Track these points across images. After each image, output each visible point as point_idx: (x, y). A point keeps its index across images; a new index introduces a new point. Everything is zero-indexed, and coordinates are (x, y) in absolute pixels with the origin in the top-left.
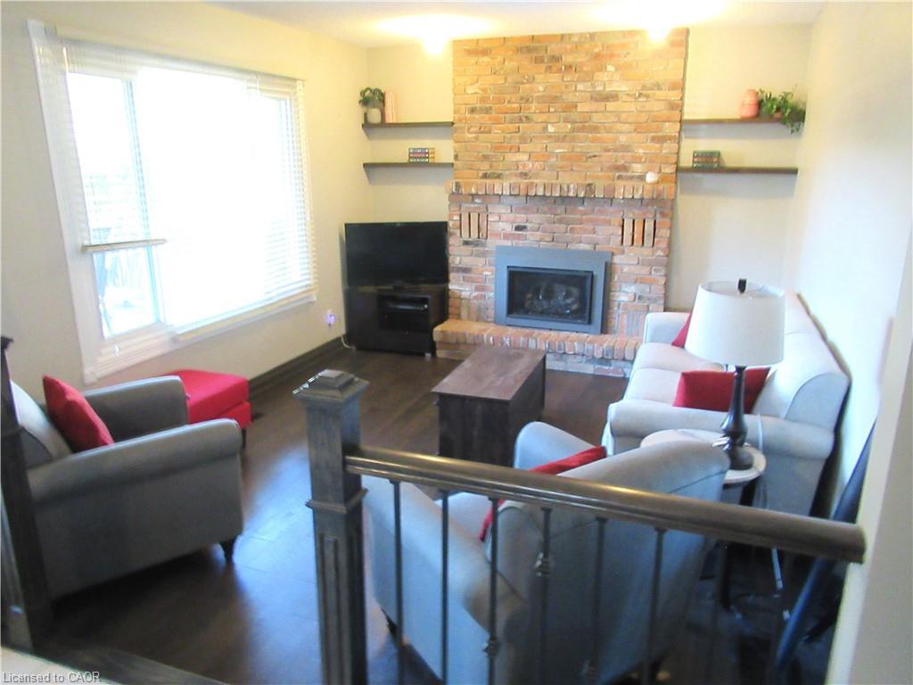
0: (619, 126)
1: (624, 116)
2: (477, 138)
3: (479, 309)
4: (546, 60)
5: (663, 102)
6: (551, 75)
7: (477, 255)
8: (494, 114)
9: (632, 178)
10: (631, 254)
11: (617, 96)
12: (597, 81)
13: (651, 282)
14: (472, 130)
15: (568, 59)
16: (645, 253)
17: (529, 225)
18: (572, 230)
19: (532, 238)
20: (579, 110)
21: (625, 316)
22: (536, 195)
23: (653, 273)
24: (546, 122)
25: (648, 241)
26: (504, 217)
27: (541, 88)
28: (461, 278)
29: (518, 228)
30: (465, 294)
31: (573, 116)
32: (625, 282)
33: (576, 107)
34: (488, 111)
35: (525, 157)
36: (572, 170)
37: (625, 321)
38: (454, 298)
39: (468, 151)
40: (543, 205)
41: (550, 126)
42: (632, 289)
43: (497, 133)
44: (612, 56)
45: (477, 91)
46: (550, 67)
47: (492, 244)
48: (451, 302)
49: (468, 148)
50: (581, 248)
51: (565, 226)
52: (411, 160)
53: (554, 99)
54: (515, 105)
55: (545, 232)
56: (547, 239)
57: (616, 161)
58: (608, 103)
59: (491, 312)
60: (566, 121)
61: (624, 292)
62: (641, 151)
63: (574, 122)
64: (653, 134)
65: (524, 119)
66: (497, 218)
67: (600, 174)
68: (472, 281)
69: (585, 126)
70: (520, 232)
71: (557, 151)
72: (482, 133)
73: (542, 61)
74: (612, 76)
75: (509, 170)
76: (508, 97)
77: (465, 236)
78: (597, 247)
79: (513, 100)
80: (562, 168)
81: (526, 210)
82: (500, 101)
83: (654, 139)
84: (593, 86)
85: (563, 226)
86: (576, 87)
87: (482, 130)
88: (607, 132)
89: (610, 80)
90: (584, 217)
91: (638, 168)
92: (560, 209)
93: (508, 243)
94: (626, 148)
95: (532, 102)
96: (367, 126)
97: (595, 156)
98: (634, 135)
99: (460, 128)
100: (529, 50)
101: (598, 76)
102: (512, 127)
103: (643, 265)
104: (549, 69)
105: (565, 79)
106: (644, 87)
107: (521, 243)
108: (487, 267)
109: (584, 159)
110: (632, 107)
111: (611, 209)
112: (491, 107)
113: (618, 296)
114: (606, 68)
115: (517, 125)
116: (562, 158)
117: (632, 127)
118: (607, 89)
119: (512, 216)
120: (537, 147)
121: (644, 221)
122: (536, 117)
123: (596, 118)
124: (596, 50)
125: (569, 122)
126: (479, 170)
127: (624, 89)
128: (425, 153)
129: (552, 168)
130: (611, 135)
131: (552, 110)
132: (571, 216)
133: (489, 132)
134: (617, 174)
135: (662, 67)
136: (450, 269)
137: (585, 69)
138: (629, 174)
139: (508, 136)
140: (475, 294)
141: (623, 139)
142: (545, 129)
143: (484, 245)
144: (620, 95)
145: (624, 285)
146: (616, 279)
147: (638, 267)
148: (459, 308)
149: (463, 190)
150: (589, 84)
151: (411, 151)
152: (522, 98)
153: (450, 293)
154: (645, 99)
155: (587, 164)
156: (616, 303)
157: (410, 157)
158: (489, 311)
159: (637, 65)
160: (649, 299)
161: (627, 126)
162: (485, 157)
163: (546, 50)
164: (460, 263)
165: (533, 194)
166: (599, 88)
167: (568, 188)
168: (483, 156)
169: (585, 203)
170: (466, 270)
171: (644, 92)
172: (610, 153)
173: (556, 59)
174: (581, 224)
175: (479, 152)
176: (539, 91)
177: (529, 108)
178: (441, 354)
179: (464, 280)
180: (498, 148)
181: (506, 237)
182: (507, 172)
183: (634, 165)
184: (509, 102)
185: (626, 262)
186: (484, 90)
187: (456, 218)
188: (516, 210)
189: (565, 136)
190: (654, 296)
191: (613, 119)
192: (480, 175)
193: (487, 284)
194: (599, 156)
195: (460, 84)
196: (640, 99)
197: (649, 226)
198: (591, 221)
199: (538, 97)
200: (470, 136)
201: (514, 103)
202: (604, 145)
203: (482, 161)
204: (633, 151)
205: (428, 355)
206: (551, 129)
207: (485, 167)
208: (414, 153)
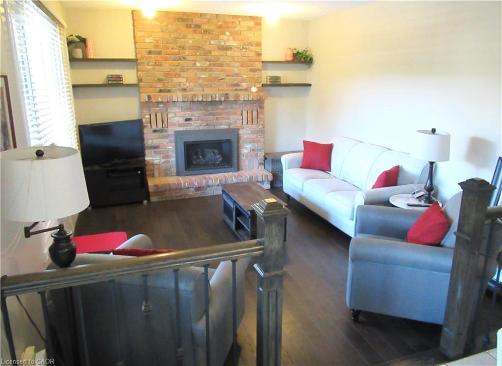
0: (233, 63)
1: (236, 58)
2: (153, 69)
3: (166, 170)
4: (193, 26)
5: (254, 52)
6: (196, 35)
7: (163, 138)
8: (163, 55)
9: (242, 90)
10: (248, 129)
11: (231, 47)
12: (221, 40)
13: (258, 141)
14: (151, 64)
15: (206, 27)
16: (254, 127)
17: (193, 118)
18: (217, 119)
19: (195, 125)
20: (212, 54)
21: (247, 160)
22: (198, 101)
23: (258, 137)
24: (195, 61)
25: (255, 121)
26: (178, 114)
27: (191, 42)
28: (153, 153)
29: (187, 120)
30: (156, 162)
31: (210, 57)
32: (246, 143)
33: (211, 53)
34: (160, 53)
35: (185, 80)
36: (211, 87)
37: (247, 163)
38: (149, 165)
39: (148, 76)
40: (200, 106)
41: (197, 63)
42: (249, 146)
43: (166, 66)
44: (228, 27)
45: (152, 41)
46: (195, 30)
47: (171, 130)
48: (147, 168)
49: (148, 75)
50: (222, 128)
51: (213, 117)
52: (110, 82)
53: (199, 48)
54: (176, 51)
55: (203, 121)
56: (204, 125)
57: (234, 81)
58: (228, 52)
59: (174, 170)
60: (206, 60)
61: (245, 148)
62: (245, 76)
63: (210, 61)
64: (250, 68)
65: (182, 58)
66: (173, 115)
67: (226, 88)
68: (161, 153)
69: (216, 63)
70: (188, 122)
71: (202, 76)
72: (157, 66)
73: (190, 27)
74: (229, 37)
75: (175, 87)
76: (171, 46)
77: (154, 127)
78: (231, 126)
79: (175, 47)
80: (205, 85)
81: (190, 109)
82: (166, 48)
83: (251, 70)
84: (219, 42)
85: (212, 117)
86: (210, 42)
87: (157, 64)
88: (228, 67)
89: (227, 39)
90: (223, 111)
91: (244, 85)
92: (210, 108)
93: (182, 129)
94: (237, 75)
95: (186, 49)
96: (73, 59)
97: (223, 79)
98: (241, 68)
99: (142, 63)
100: (183, 20)
101: (222, 37)
102: (176, 63)
103: (254, 133)
104: (195, 31)
105: (204, 37)
106: (244, 44)
107: (189, 128)
108: (169, 144)
109: (217, 81)
110: (239, 54)
111: (237, 106)
112: (161, 51)
113: (243, 150)
114: (225, 33)
115: (178, 62)
116: (205, 80)
117: (240, 64)
118: (227, 44)
119: (182, 113)
120: (190, 74)
121: (252, 111)
122: (188, 58)
123: (222, 59)
124: (220, 23)
125: (208, 61)
126: (156, 87)
127: (235, 44)
128: (119, 78)
129: (200, 85)
130: (230, 68)
131: (198, 54)
132: (216, 111)
133: (161, 65)
134: (235, 88)
135: (252, 35)
136: (146, 148)
137: (214, 33)
138: (241, 88)
139: (174, 67)
140: (163, 160)
141: (236, 70)
142: (195, 64)
143: (166, 131)
144: (233, 47)
145: (245, 145)
146: (241, 142)
147: (252, 134)
148: (153, 170)
149: (153, 100)
150: (217, 41)
151: (109, 76)
152: (180, 47)
153: (146, 162)
154: (245, 50)
155: (219, 83)
156: (242, 154)
157: (109, 81)
158: (172, 169)
159: (241, 33)
160: (257, 150)
161: (238, 64)
162: (160, 80)
163: (192, 21)
164: (152, 144)
165: (196, 100)
166: (223, 43)
167: (215, 96)
168: (159, 79)
169: (223, 104)
170: (156, 147)
171: (245, 47)
172: (230, 78)
173: (198, 26)
174: (221, 115)
175: (156, 77)
176: (190, 43)
177: (184, 53)
178: (154, 199)
179: (155, 153)
180: (167, 75)
181: (180, 125)
182: (174, 89)
183: (243, 83)
184: (172, 49)
185: (245, 133)
186: (157, 41)
187: (148, 117)
188: (184, 110)
189: (206, 68)
190: (260, 148)
191: (231, 60)
192: (157, 90)
193: (170, 153)
194: (225, 79)
195: (140, 36)
196: (243, 50)
197: (255, 113)
198: (226, 113)
199: (190, 47)
200: (149, 67)
201: (175, 49)
202: (227, 73)
203: (159, 82)
204: (241, 76)
205: (145, 202)
206: (198, 64)
207: (160, 86)
208: (112, 78)
